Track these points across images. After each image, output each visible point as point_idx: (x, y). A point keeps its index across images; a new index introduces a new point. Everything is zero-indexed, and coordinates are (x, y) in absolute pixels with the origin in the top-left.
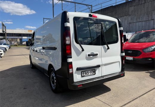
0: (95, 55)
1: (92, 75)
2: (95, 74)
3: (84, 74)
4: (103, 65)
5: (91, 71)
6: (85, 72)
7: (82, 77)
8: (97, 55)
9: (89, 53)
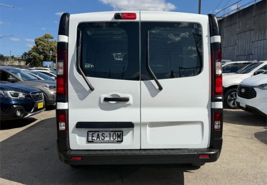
0: (121, 101)
1: (113, 142)
2: (122, 141)
3: (92, 136)
4: (142, 125)
5: (112, 133)
6: (96, 134)
7: (88, 142)
8: (126, 100)
9: (108, 96)
